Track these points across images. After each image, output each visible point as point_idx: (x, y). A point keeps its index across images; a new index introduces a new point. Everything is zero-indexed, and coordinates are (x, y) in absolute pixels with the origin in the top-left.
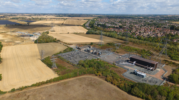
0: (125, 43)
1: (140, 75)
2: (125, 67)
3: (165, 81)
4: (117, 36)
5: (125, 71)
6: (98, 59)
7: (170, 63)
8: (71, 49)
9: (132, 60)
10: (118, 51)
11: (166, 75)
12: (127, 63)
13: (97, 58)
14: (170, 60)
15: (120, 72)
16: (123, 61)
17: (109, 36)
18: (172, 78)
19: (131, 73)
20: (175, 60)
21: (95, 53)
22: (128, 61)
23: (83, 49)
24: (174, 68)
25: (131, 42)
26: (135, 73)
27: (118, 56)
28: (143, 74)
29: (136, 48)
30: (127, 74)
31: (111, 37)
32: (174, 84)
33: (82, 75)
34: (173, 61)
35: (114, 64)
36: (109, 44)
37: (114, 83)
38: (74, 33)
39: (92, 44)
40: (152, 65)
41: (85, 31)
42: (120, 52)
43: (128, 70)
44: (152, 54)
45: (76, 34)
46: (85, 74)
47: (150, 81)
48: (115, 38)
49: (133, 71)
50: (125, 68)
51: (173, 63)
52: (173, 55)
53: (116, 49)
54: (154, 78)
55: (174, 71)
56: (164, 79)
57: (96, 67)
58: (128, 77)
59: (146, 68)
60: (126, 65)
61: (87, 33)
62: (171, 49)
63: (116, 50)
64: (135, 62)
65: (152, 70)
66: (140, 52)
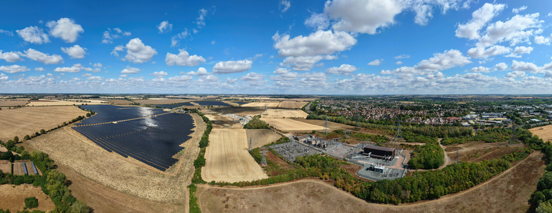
0: (356, 129)
1: (378, 170)
2: (360, 161)
3: (406, 170)
4: (346, 121)
5: (360, 168)
6: (323, 154)
7: (407, 147)
8: (287, 140)
9: (367, 150)
10: (348, 141)
11: (406, 161)
12: (360, 156)
13: (321, 153)
14: (406, 143)
15: (353, 170)
16: (355, 154)
17: (335, 121)
18: (412, 164)
19: (367, 169)
20: (411, 142)
21: (319, 146)
22: (361, 153)
23: (302, 140)
24: (412, 151)
25: (363, 127)
26: (372, 169)
27: (349, 148)
28: (381, 168)
29: (370, 134)
30: (363, 172)
31: (339, 122)
32: (414, 170)
33: (301, 178)
34: (409, 144)
35: (344, 160)
36: (337, 132)
37: (346, 188)
38: (291, 118)
39: (314, 132)
40: (390, 153)
41: (305, 115)
42: (352, 142)
43: (363, 165)
44: (387, 140)
45: (294, 118)
46: (304, 177)
47: (391, 175)
48: (343, 123)
49: (369, 167)
50: (359, 164)
51: (410, 146)
52: (408, 137)
53: (345, 138)
54: (394, 169)
55: (412, 155)
56: (404, 167)
57: (320, 166)
58: (364, 176)
59: (384, 159)
60: (360, 159)
61: (308, 118)
62: (405, 131)
63: (346, 140)
64: (370, 153)
65: (390, 160)
66: (374, 139)
